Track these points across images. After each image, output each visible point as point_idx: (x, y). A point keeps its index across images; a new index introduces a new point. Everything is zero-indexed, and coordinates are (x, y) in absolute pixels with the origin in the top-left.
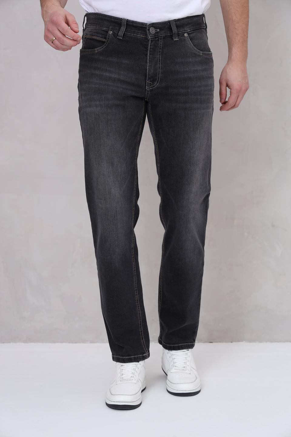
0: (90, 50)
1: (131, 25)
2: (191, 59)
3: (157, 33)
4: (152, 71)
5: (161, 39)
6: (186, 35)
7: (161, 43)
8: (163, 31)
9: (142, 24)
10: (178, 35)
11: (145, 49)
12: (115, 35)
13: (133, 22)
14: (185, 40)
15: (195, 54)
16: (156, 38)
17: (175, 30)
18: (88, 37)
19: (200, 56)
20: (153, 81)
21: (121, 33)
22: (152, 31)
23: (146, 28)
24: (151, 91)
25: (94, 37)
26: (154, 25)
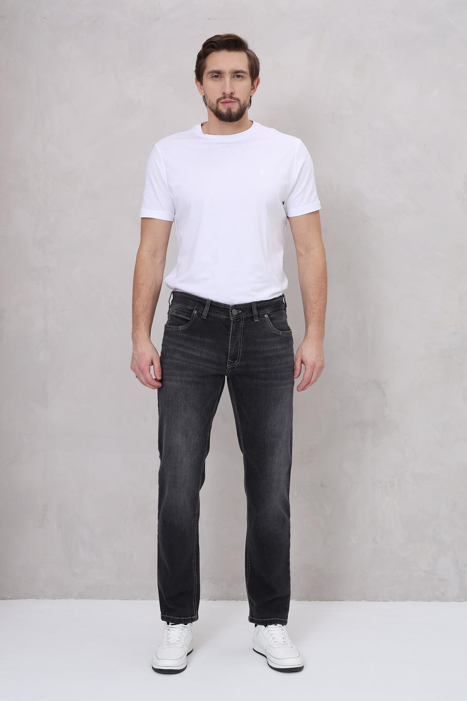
0: (174, 327)
1: (215, 306)
2: (270, 339)
3: (239, 314)
4: (233, 351)
5: (242, 320)
6: (266, 316)
7: (242, 324)
8: (245, 313)
9: (225, 305)
10: (259, 316)
11: (227, 329)
12: (200, 315)
13: (217, 303)
14: (265, 321)
15: (275, 334)
16: (237, 319)
17: (255, 312)
18: (174, 314)
19: (280, 335)
20: (234, 360)
21: (205, 314)
22: (235, 312)
23: (229, 309)
24: (232, 368)
25: (180, 315)
26: (236, 307)
